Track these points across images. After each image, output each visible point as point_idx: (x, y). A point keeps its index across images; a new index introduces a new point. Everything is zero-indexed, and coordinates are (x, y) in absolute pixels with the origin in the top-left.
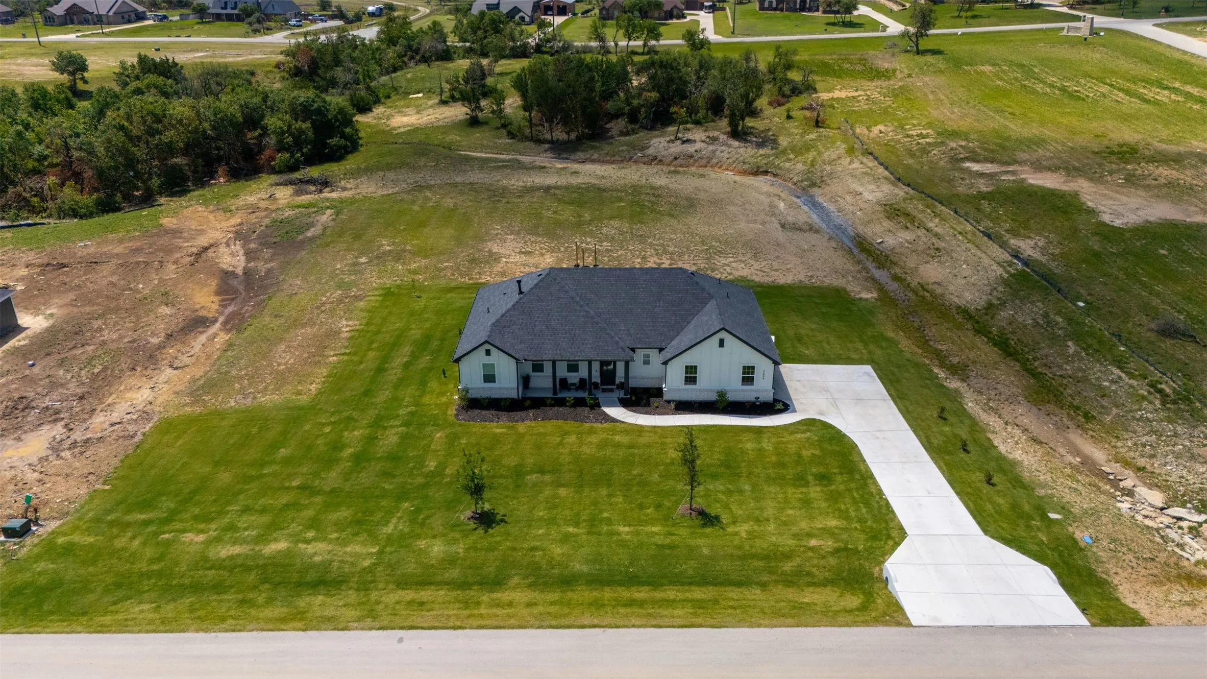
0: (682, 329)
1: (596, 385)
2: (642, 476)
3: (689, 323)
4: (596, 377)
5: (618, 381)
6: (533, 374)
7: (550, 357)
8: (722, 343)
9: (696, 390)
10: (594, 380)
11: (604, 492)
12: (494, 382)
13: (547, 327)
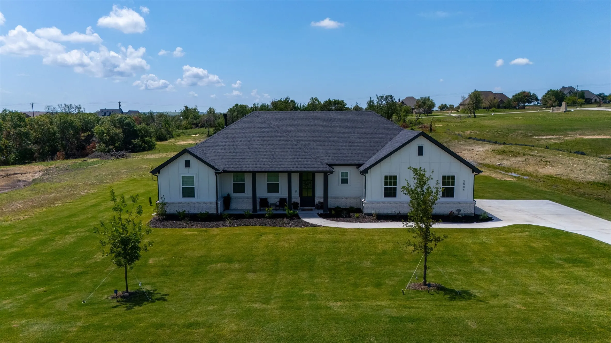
0: (378, 151)
1: (295, 206)
2: (350, 263)
3: (383, 146)
4: (296, 197)
5: (317, 201)
6: (234, 195)
7: (250, 168)
8: (421, 151)
9: (396, 203)
10: (293, 201)
11: (305, 275)
12: (193, 196)
13: (249, 148)
